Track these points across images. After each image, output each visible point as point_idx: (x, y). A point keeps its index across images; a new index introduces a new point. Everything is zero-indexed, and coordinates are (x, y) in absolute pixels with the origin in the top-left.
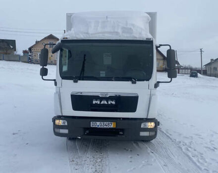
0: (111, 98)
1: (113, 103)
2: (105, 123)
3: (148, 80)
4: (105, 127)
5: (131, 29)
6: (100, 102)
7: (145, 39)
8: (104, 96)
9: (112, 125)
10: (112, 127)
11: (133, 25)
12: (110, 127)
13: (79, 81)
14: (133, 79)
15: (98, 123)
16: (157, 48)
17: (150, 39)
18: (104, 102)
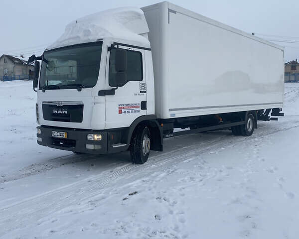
0: (65, 107)
1: (66, 112)
2: (60, 133)
3: (92, 86)
4: (60, 136)
5: (89, 31)
6: (58, 111)
7: (96, 41)
8: (60, 105)
9: (64, 136)
10: (64, 137)
11: (93, 26)
13: (46, 91)
14: (79, 87)
16: (109, 49)
17: (102, 39)
18: (60, 112)
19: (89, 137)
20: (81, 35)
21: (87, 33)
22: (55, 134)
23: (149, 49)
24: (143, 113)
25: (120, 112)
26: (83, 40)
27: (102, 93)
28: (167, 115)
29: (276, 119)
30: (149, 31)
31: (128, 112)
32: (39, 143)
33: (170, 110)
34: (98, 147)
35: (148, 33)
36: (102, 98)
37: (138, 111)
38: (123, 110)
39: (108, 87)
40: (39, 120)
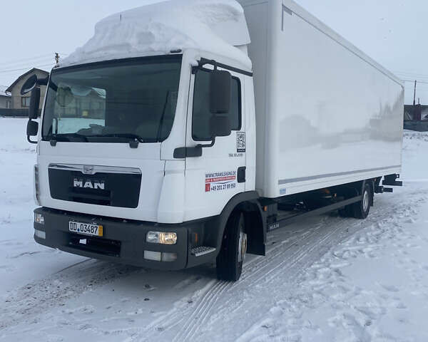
0: (99, 177)
1: (102, 186)
2: (88, 225)
4: (87, 232)
5: (150, 34)
6: (84, 184)
7: (168, 52)
8: (88, 173)
9: (97, 231)
10: (97, 234)
11: (159, 25)
12: (94, 234)
13: (58, 143)
14: (132, 139)
15: (79, 225)
16: (195, 70)
17: (180, 51)
18: (88, 185)
19: (150, 237)
20: (133, 41)
21: (146, 37)
22: (77, 227)
23: (250, 74)
24: (240, 188)
25: (207, 188)
26: (138, 50)
27: (181, 153)
28: (275, 192)
29: (390, 190)
30: (250, 42)
31: (219, 188)
32: (38, 239)
33: (281, 182)
34: (168, 257)
35: (248, 45)
36: (180, 163)
37: (233, 186)
38: (212, 185)
39: (191, 143)
40: (41, 197)
